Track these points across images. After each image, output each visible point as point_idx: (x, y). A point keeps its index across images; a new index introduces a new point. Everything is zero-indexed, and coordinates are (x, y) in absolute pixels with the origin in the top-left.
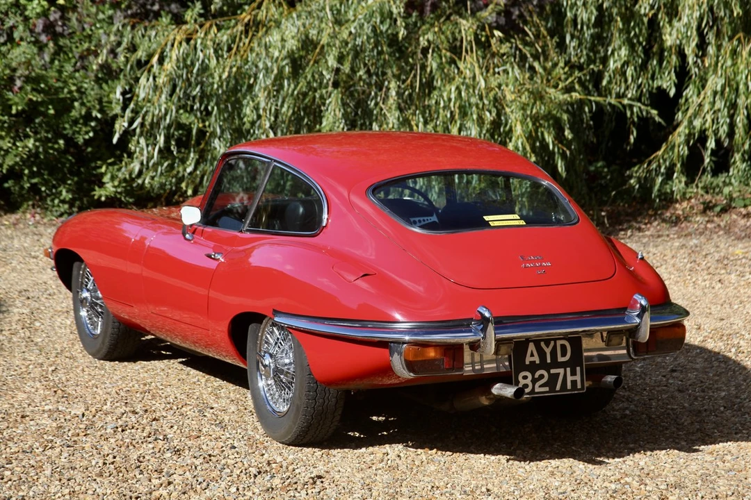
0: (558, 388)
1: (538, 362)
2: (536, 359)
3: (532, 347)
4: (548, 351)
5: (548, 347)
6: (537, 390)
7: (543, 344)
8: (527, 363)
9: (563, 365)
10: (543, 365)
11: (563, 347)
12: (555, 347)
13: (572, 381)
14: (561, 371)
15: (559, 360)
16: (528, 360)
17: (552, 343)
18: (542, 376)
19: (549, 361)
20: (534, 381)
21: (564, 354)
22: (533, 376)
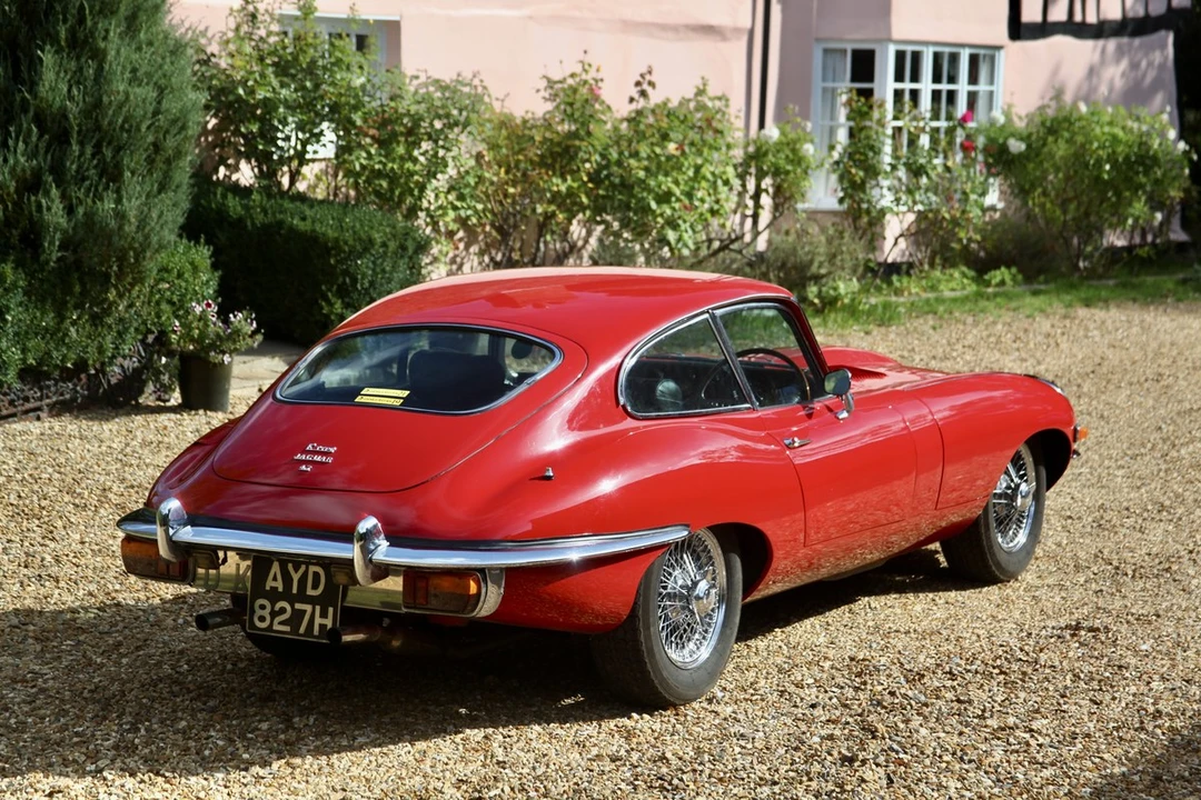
0: (302, 630)
1: (280, 589)
2: (280, 585)
3: (276, 568)
4: (296, 577)
5: (296, 571)
6: (276, 627)
7: (290, 566)
8: (268, 588)
9: (312, 601)
10: (286, 595)
11: (316, 575)
12: (305, 574)
13: (320, 625)
14: (308, 608)
15: (308, 593)
16: (270, 584)
17: (303, 568)
18: (283, 610)
19: (295, 591)
20: (274, 614)
21: (315, 587)
22: (273, 607)
